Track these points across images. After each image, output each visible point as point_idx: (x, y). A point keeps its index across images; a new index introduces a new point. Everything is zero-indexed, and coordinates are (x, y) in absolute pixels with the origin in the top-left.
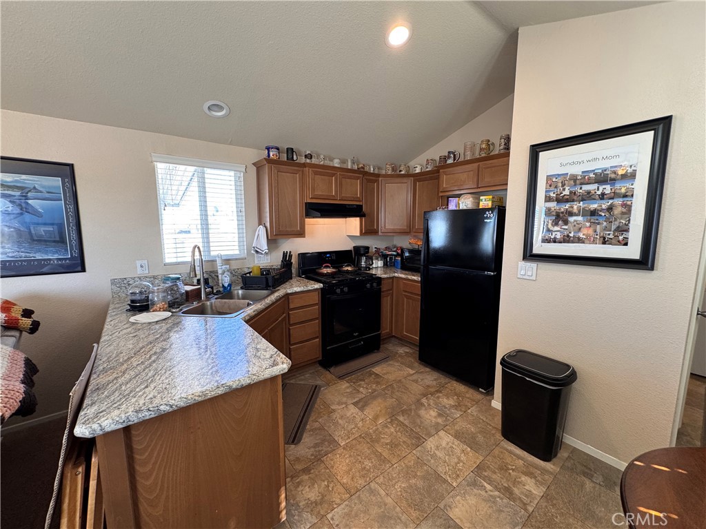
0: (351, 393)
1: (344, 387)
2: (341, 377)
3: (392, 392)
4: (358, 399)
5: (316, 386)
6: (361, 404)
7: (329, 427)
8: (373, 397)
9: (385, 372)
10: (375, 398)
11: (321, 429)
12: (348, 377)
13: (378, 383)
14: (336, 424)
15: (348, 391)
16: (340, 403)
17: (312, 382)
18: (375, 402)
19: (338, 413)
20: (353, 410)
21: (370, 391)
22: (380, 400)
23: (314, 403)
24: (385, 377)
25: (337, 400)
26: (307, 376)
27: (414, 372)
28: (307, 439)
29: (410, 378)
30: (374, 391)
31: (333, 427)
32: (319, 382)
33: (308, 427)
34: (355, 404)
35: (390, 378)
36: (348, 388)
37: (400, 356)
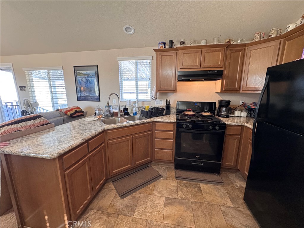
0: (172, 191)
1: (172, 184)
2: (177, 178)
3: (197, 209)
4: (171, 197)
5: (161, 175)
6: (170, 201)
7: (141, 201)
8: (181, 202)
9: (208, 191)
10: (181, 204)
11: (137, 199)
12: (181, 180)
13: (194, 195)
14: (145, 202)
15: (172, 188)
16: (160, 192)
17: (161, 172)
18: (178, 207)
19: (153, 197)
20: (162, 201)
21: (184, 197)
22: (182, 208)
23: (150, 184)
24: (204, 195)
25: (161, 189)
26: (163, 167)
27: (232, 206)
28: (127, 200)
29: (223, 209)
30: (187, 199)
31: (142, 203)
32: (164, 174)
33: (134, 194)
34: (166, 199)
35: (207, 197)
36: (174, 186)
37: (233, 188)
